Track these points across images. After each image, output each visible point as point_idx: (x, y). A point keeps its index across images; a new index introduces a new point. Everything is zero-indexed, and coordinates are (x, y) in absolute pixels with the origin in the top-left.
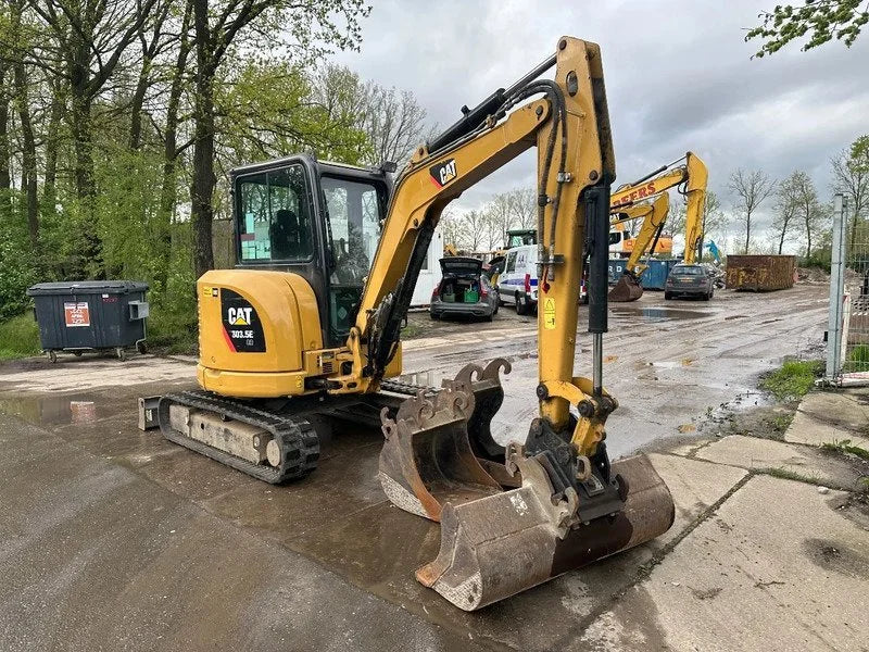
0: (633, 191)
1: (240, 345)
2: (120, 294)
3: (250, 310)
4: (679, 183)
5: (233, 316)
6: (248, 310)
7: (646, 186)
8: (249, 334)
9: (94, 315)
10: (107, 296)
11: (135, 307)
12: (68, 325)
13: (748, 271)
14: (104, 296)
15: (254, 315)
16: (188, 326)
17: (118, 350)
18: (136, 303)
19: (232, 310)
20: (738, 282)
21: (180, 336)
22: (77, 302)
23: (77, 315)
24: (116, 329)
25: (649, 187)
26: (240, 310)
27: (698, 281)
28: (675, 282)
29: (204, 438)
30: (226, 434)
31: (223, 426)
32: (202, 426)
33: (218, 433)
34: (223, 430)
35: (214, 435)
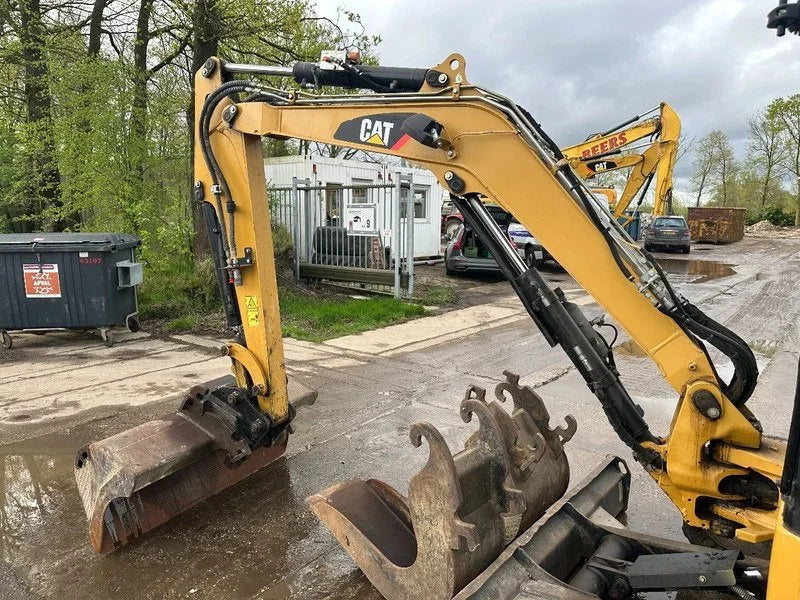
0: (603, 141)
2: (105, 253)
4: (652, 134)
7: (617, 136)
9: (66, 281)
10: (86, 255)
11: (126, 270)
12: (28, 296)
13: (709, 224)
14: (82, 255)
16: (186, 291)
17: (103, 331)
18: (125, 264)
20: (698, 233)
21: (178, 305)
22: (42, 263)
23: (43, 283)
24: (99, 303)
25: (621, 138)
27: (681, 234)
28: (657, 234)
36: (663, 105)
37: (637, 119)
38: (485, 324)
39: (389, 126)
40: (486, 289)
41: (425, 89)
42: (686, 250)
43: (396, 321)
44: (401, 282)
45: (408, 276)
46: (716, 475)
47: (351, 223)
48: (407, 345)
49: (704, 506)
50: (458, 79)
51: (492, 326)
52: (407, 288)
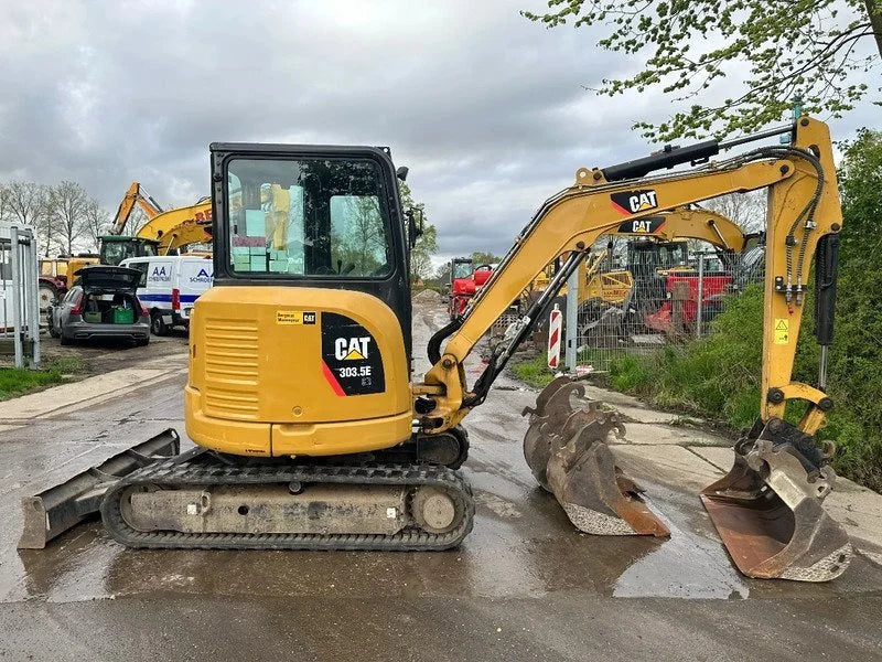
1: (351, 387)
3: (368, 339)
5: (342, 349)
6: (365, 341)
8: (366, 371)
15: (372, 346)
19: (341, 341)
26: (354, 341)
29: (246, 526)
30: (316, 509)
31: (305, 500)
32: (243, 510)
33: (290, 512)
34: (306, 505)
35: (279, 516)
38: (137, 384)
40: (120, 355)
43: (31, 391)
44: (24, 349)
45: (33, 343)
48: (60, 408)
51: (147, 384)
52: (32, 356)
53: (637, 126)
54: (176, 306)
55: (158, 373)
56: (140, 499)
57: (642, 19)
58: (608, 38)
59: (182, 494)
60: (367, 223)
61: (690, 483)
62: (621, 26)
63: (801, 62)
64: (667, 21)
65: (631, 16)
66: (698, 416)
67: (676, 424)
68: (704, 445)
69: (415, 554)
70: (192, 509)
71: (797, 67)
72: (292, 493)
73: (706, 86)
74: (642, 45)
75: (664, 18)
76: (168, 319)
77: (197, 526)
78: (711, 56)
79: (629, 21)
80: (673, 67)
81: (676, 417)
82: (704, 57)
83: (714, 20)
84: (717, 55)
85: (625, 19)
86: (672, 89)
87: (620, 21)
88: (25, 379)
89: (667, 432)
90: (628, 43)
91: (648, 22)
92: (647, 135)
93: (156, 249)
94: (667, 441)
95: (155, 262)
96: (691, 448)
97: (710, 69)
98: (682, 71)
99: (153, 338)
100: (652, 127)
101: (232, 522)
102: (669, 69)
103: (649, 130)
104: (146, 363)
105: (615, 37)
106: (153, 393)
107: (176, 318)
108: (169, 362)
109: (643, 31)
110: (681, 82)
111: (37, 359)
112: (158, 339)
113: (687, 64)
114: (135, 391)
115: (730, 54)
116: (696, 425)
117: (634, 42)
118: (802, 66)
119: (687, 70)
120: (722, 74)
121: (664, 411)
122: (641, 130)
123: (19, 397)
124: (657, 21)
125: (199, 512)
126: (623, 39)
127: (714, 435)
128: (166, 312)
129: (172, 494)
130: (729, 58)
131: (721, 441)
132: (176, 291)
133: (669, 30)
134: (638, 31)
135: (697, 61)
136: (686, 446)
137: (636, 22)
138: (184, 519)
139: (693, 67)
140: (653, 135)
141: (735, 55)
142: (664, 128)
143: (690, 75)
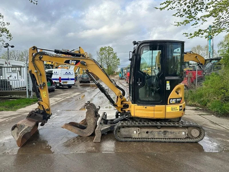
27: (88, 78)
28: (82, 78)
29: (148, 136)
30: (165, 132)
31: (162, 130)
32: (147, 132)
33: (159, 133)
34: (163, 131)
35: (156, 134)
36: (80, 47)
37: (74, 50)
39: (75, 62)
41: (81, 57)
42: (89, 82)
44: (29, 93)
45: (31, 92)
46: (123, 105)
47: (8, 78)
49: (122, 110)
50: (87, 56)
52: (30, 95)
53: (184, 34)
54: (60, 81)
55: (60, 98)
56: (122, 130)
57: (183, 9)
58: (175, 14)
59: (133, 129)
60: (102, 58)
61: (204, 124)
62: (179, 11)
63: (225, 17)
64: (190, 10)
65: (180, 9)
66: (200, 107)
67: (195, 110)
68: (204, 115)
69: (144, 142)
70: (135, 132)
71: (225, 19)
72: (159, 128)
73: (202, 24)
74: (184, 15)
75: (189, 9)
76: (58, 85)
77: (137, 136)
78: (203, 16)
79: (180, 10)
80: (193, 19)
81: (195, 108)
82: (201, 17)
83: (203, 8)
84: (205, 16)
85: (179, 9)
86: (194, 25)
87: (178, 10)
88: (30, 100)
89: (194, 112)
90: (180, 15)
91: (185, 10)
92: (186, 36)
93: (53, 67)
94: (194, 114)
95: (54, 70)
96: (201, 115)
97: (203, 20)
98: (196, 20)
99: (55, 89)
100: (188, 34)
101: (145, 135)
102: (192, 20)
103: (187, 35)
104: (56, 96)
105: (177, 14)
106: (62, 103)
107: (60, 84)
108: (62, 95)
109: (184, 12)
110: (196, 23)
111: (32, 96)
112: (57, 89)
113: (197, 19)
114: (57, 103)
115: (208, 16)
116: (200, 109)
117: (182, 15)
118: (226, 18)
119: (197, 20)
120: (206, 21)
121: (191, 106)
122: (185, 35)
123: (30, 105)
124: (187, 9)
125: (137, 133)
126: (178, 14)
127: (206, 112)
128: (58, 83)
129: (130, 128)
130: (208, 17)
131: (208, 114)
132: (60, 78)
133: (191, 11)
134: (183, 12)
135: (199, 18)
136: (200, 115)
137: (182, 10)
138: (133, 135)
139: (198, 19)
140: (188, 36)
141: (209, 16)
142: (191, 34)
143: (198, 21)
